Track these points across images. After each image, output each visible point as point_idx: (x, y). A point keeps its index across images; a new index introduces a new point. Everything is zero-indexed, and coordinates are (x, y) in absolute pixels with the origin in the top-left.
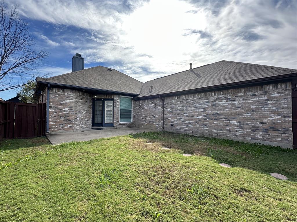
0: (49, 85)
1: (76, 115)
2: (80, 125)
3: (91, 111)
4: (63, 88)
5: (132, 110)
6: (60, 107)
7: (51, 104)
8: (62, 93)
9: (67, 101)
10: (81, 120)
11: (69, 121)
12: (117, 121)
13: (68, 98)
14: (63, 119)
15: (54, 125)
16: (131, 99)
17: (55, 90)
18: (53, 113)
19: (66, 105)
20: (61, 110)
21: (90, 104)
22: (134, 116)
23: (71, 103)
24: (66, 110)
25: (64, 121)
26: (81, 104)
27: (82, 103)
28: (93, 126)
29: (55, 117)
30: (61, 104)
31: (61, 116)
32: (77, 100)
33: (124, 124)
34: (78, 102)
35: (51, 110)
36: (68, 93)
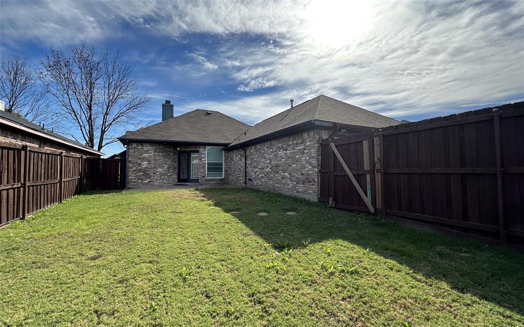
0: (127, 141)
1: (155, 169)
2: (160, 180)
3: (176, 164)
4: (141, 142)
5: (223, 162)
6: (139, 161)
7: (130, 159)
8: (141, 148)
9: (145, 155)
10: (162, 174)
11: (147, 175)
12: (203, 176)
13: (146, 152)
14: (142, 173)
15: (133, 179)
16: (222, 149)
17: (134, 145)
18: (132, 167)
19: (144, 159)
20: (140, 164)
21: (175, 157)
22: (226, 171)
23: (149, 157)
24: (145, 164)
25: (143, 175)
26: (161, 158)
27: (162, 156)
28: (178, 182)
29: (134, 171)
30: (140, 158)
31: (140, 171)
32: (157, 154)
33: (213, 180)
34: (159, 155)
35: (130, 165)
36: (147, 147)
